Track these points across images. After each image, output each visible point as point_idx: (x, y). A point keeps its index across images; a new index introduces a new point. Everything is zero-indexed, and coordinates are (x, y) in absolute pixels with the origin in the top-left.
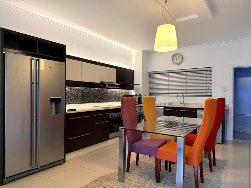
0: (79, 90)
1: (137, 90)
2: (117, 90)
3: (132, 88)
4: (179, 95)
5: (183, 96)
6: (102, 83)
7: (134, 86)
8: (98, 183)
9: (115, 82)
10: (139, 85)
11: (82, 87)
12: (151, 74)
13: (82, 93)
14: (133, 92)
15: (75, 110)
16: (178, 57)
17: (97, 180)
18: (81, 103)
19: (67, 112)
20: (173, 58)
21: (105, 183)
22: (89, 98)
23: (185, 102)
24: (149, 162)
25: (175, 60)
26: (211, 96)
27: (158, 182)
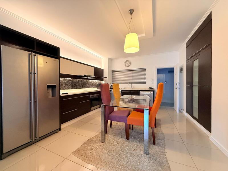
0: (70, 81)
1: (106, 81)
2: (94, 81)
3: (103, 80)
4: (129, 84)
5: (131, 84)
6: (85, 76)
7: (104, 78)
8: (86, 145)
9: (93, 75)
10: (107, 78)
11: (71, 78)
12: (113, 72)
13: (72, 82)
14: (103, 82)
15: (67, 93)
16: (128, 62)
17: (85, 143)
18: (71, 89)
19: (61, 95)
21: (91, 145)
22: (77, 85)
23: (132, 87)
24: (118, 125)
25: (126, 64)
26: (146, 84)
27: (128, 140)
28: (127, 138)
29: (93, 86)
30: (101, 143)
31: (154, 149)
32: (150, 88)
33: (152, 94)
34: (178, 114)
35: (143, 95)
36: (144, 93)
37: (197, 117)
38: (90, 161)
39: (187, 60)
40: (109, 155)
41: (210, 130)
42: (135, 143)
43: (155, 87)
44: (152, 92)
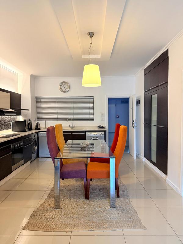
1: (25, 116)
3: (19, 113)
4: (69, 120)
5: (72, 120)
7: (22, 111)
8: (37, 217)
10: (29, 110)
12: (38, 99)
16: (65, 85)
17: (33, 215)
20: (61, 85)
21: (43, 215)
23: (74, 126)
25: (62, 87)
26: (93, 120)
27: (88, 199)
28: (87, 197)
29: (5, 126)
30: (55, 210)
31: (119, 202)
32: (100, 127)
33: (104, 136)
34: (135, 161)
35: (91, 138)
36: (92, 134)
37: (155, 161)
38: (53, 229)
39: (145, 92)
40: (73, 218)
41: (166, 173)
42: (97, 200)
43: (105, 124)
44: (103, 133)
